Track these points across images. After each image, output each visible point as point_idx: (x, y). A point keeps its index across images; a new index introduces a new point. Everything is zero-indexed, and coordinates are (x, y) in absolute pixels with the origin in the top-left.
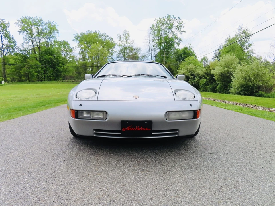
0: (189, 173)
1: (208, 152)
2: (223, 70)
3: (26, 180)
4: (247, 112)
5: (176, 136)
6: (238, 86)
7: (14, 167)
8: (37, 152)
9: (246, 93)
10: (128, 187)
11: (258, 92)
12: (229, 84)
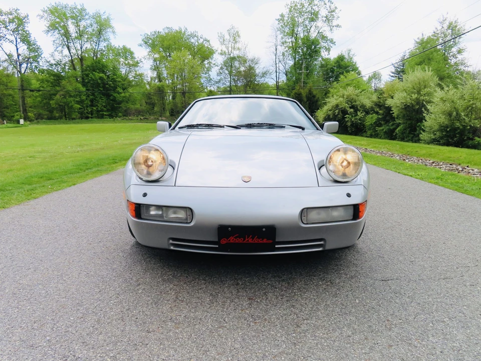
0: (343, 327)
1: (379, 276)
2: (408, 99)
3: (48, 338)
4: (452, 184)
5: (321, 249)
6: (436, 127)
7: (29, 307)
8: (70, 276)
9: (450, 140)
10: (230, 359)
11: (472, 139)
12: (419, 124)
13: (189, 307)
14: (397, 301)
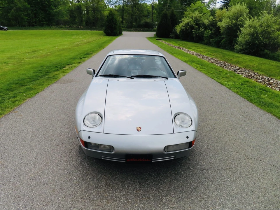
1: (200, 168)
2: (230, 23)
5: (173, 159)
6: (244, 42)
13: (113, 190)
14: (206, 184)
